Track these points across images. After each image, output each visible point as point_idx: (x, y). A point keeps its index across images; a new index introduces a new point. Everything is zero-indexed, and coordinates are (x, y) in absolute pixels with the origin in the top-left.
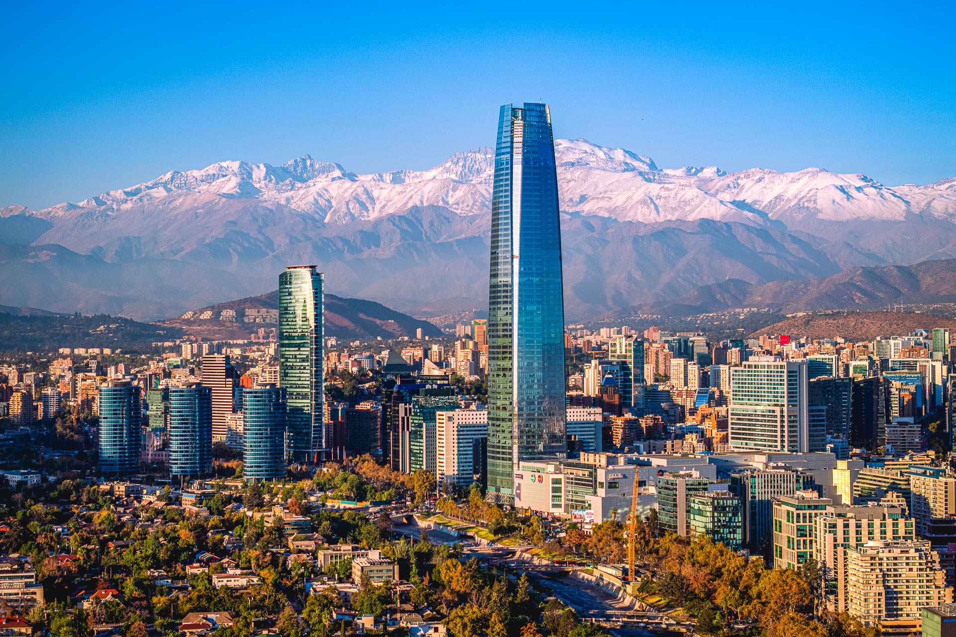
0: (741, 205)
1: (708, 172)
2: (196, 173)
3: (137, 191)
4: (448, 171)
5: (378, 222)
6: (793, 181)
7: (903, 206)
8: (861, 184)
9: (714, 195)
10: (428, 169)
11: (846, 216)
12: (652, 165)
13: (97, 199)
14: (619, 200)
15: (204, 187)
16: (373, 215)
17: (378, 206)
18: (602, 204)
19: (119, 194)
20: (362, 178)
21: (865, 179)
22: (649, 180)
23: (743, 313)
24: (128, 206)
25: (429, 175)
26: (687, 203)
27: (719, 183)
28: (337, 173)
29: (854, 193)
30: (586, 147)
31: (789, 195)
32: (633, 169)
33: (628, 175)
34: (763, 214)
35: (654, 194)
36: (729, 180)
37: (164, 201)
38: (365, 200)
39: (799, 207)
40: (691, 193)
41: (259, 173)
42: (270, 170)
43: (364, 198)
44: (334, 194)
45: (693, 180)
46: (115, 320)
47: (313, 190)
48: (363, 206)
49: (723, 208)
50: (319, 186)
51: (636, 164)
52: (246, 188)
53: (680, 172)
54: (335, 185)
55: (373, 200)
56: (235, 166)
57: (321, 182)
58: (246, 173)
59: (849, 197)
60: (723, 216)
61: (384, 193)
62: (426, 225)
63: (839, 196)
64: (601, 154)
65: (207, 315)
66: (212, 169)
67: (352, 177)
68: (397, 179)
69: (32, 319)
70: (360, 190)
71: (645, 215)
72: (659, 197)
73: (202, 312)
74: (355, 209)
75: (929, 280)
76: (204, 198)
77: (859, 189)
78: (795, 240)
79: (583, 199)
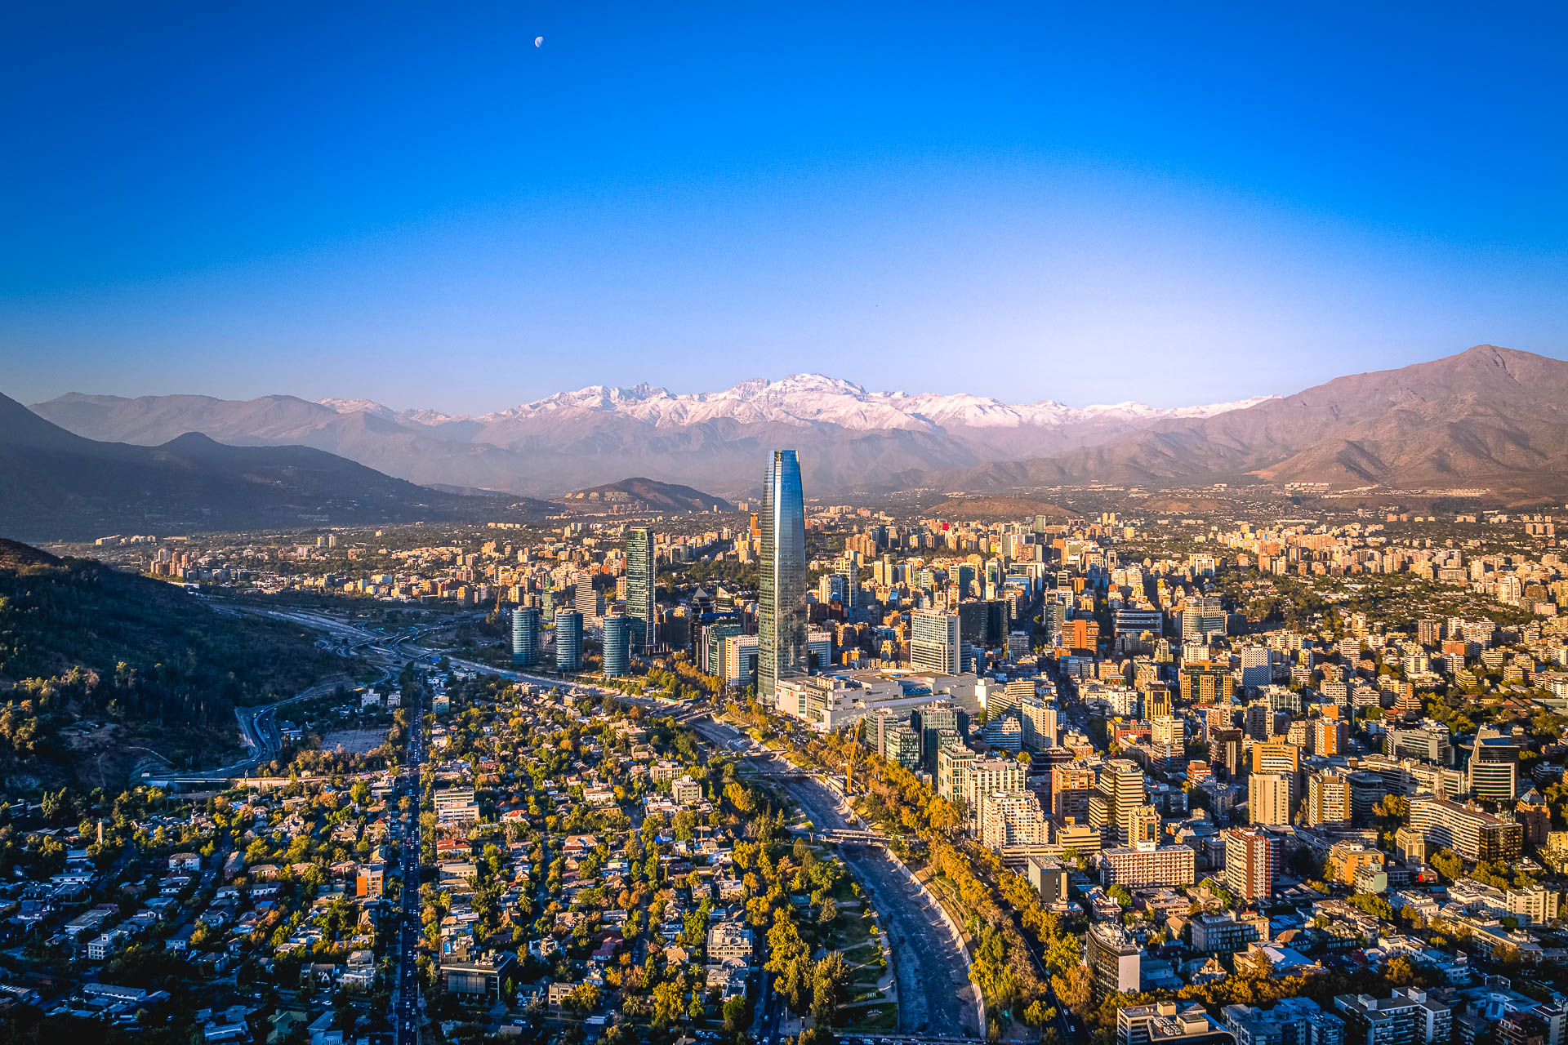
0: (918, 416)
1: (898, 395)
2: (575, 394)
3: (538, 405)
4: (734, 393)
5: (690, 426)
6: (950, 402)
7: (1017, 418)
8: (992, 404)
9: (901, 410)
10: (722, 392)
11: (983, 424)
12: (862, 390)
13: (513, 410)
14: (842, 412)
15: (580, 403)
16: (687, 422)
17: (690, 416)
18: (831, 415)
19: (526, 407)
20: (679, 397)
21: (994, 401)
22: (860, 400)
23: (920, 492)
24: (532, 415)
25: (721, 396)
26: (884, 415)
27: (905, 402)
28: (664, 394)
29: (987, 409)
30: (821, 379)
31: (948, 410)
32: (851, 393)
33: (847, 396)
34: (931, 422)
35: (863, 409)
36: (910, 400)
37: (557, 412)
38: (682, 412)
39: (954, 418)
40: (887, 408)
41: (615, 394)
42: (622, 392)
43: (681, 410)
44: (662, 407)
45: (888, 400)
46: (522, 499)
47: (649, 405)
48: (680, 415)
49: (907, 419)
50: (652, 403)
51: (852, 389)
52: (606, 403)
53: (880, 395)
54: (663, 402)
55: (686, 412)
56: (599, 389)
57: (654, 400)
58: (606, 394)
59: (985, 412)
60: (907, 424)
61: (694, 408)
62: (720, 430)
63: (978, 411)
64: (830, 383)
65: (581, 496)
66: (585, 391)
67: (673, 397)
68: (702, 399)
69: (470, 498)
70: (678, 406)
71: (857, 423)
72: (866, 411)
73: (578, 493)
74: (675, 417)
75: (1033, 471)
76: (579, 411)
77: (991, 407)
78: (952, 442)
79: (819, 412)
